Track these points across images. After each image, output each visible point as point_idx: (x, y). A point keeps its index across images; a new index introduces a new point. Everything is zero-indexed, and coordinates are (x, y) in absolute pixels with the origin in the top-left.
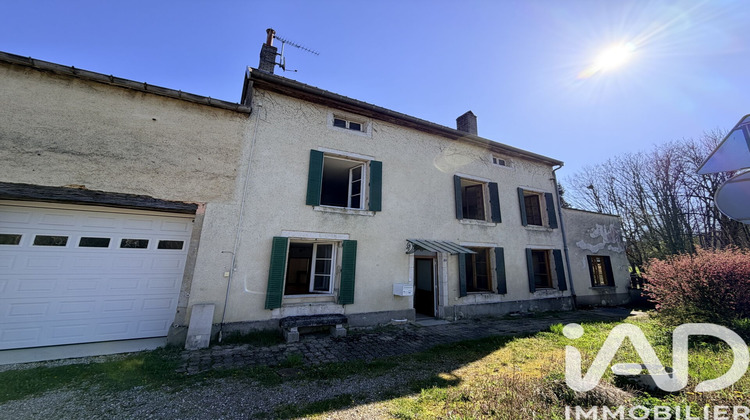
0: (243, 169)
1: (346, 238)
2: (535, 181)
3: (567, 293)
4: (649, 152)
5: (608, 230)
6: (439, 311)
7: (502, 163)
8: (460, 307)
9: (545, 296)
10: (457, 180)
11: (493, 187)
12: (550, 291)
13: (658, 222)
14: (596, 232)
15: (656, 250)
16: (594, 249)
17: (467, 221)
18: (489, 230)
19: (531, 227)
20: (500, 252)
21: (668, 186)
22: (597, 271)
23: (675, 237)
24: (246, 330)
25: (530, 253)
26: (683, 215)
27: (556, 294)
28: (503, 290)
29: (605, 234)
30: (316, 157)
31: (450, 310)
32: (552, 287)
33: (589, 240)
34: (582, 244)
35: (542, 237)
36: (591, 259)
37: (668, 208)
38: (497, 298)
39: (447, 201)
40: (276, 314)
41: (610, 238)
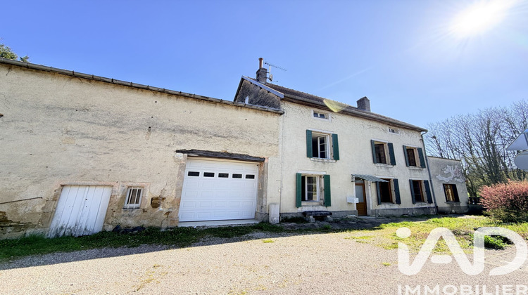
0: (280, 141)
1: (325, 173)
2: (412, 141)
3: (432, 205)
4: (475, 114)
5: (454, 169)
6: (369, 212)
7: (393, 131)
8: (378, 211)
9: (420, 206)
10: (372, 142)
11: (390, 145)
12: (423, 203)
13: (482, 162)
14: (447, 170)
15: (481, 180)
16: (447, 180)
17: (379, 165)
18: (390, 169)
19: (411, 167)
20: (396, 181)
21: (489, 137)
22: (448, 193)
23: (495, 172)
24: (289, 217)
25: (412, 183)
26: (500, 157)
27: (427, 205)
28: (399, 202)
29: (452, 171)
30: (309, 133)
31: (374, 212)
32: (424, 201)
33: (443, 175)
34: (439, 177)
35: (417, 173)
36: (445, 186)
37: (489, 153)
38: (396, 206)
39: (368, 154)
40: (300, 210)
41: (456, 174)
